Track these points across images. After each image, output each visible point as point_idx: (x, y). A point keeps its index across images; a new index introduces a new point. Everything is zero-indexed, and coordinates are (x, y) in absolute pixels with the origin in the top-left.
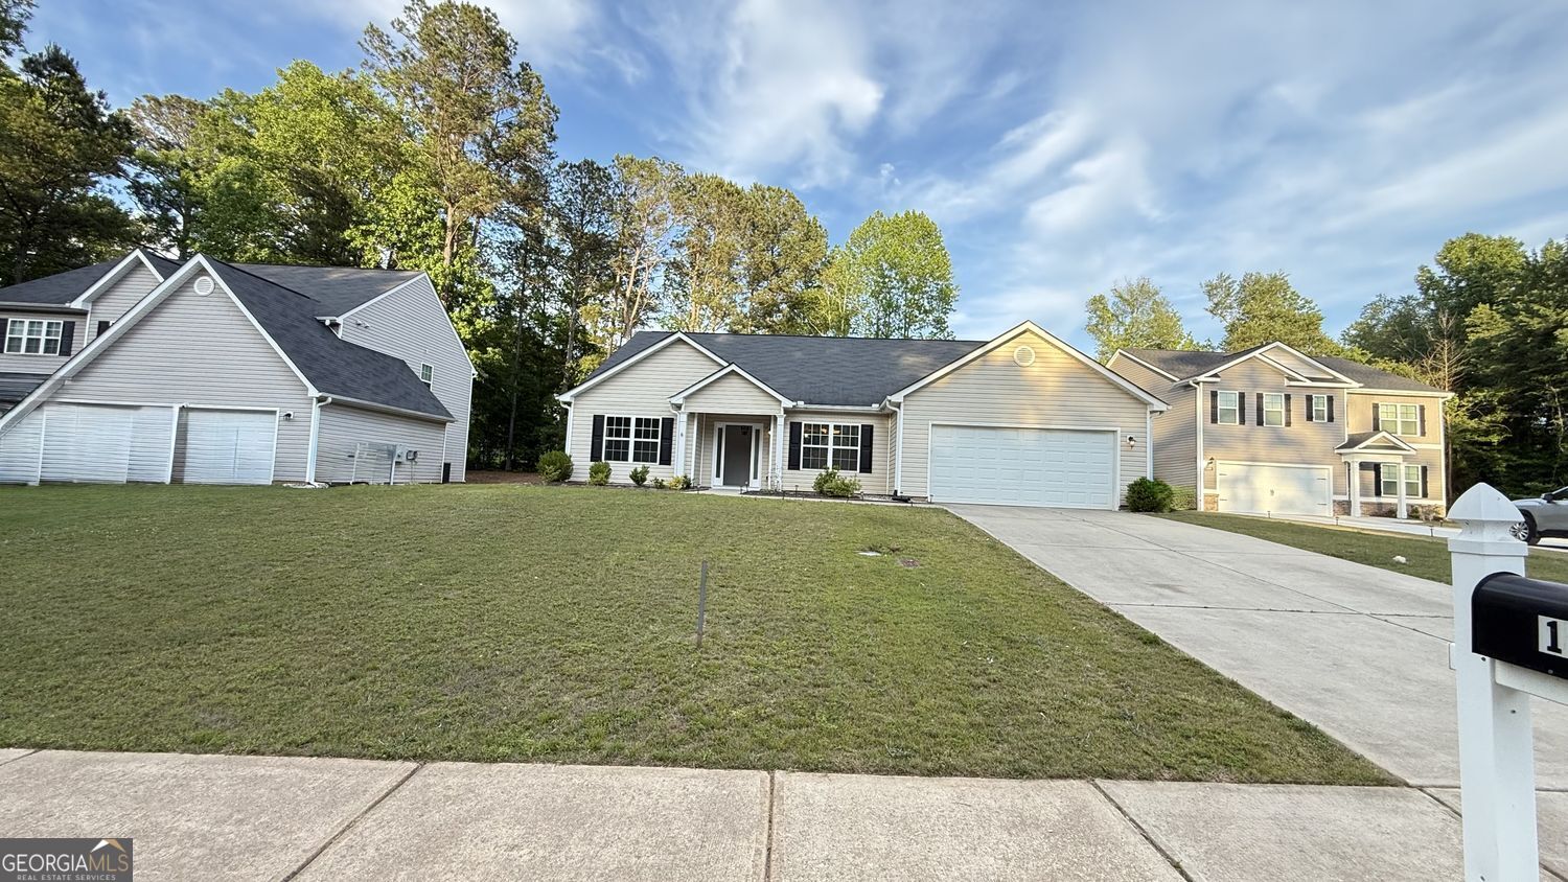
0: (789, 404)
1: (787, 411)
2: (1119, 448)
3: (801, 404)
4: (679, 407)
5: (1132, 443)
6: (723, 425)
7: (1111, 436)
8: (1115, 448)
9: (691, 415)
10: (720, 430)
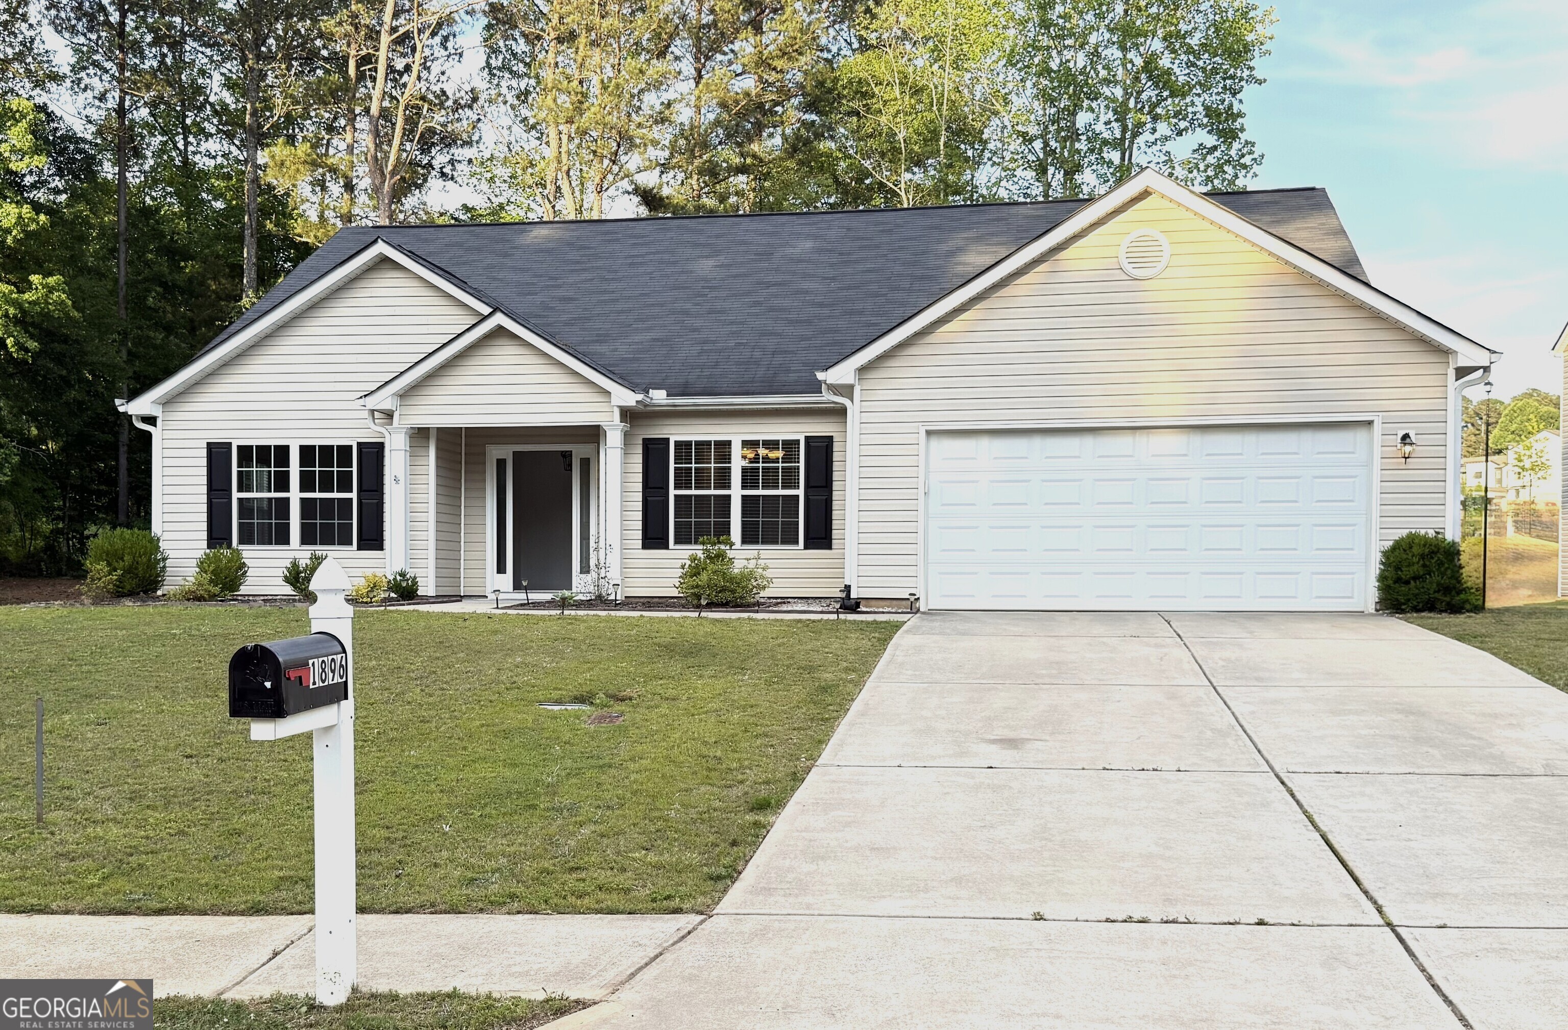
0: (630, 399)
1: (628, 414)
2: (1377, 462)
3: (659, 396)
4: (389, 415)
5: (1408, 449)
6: (506, 452)
7: (1361, 435)
8: (1369, 464)
9: (420, 435)
10: (501, 464)
